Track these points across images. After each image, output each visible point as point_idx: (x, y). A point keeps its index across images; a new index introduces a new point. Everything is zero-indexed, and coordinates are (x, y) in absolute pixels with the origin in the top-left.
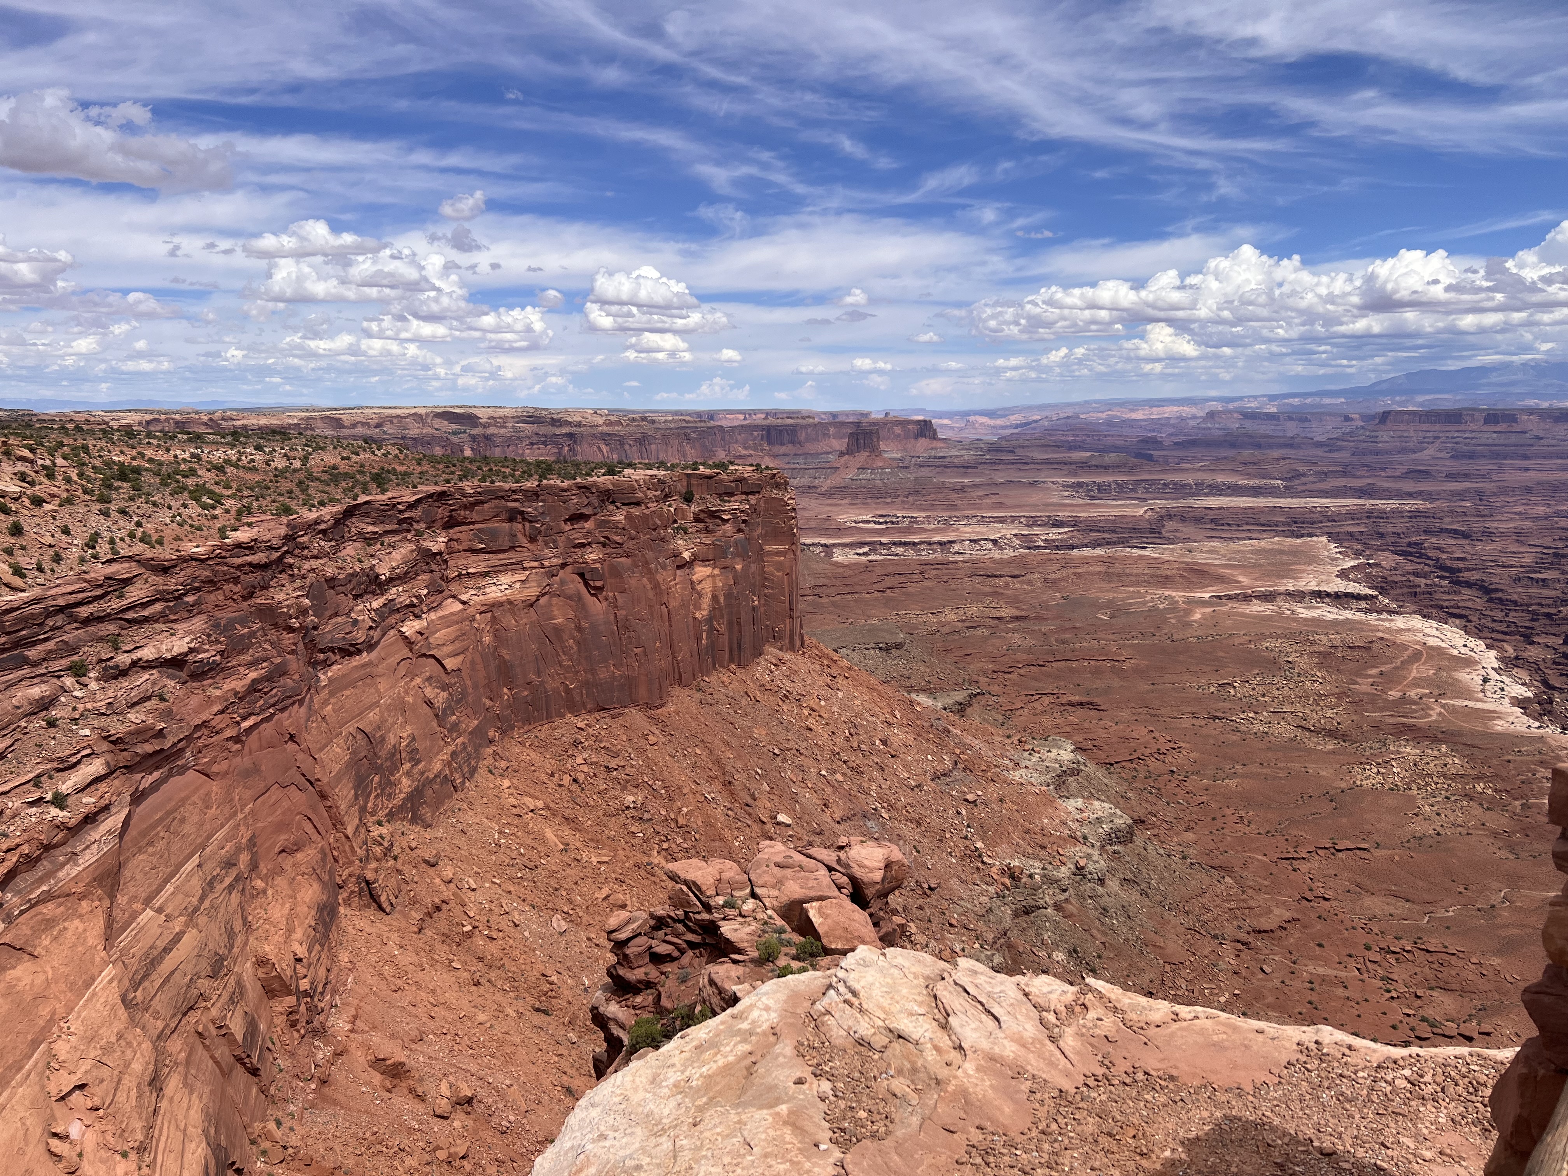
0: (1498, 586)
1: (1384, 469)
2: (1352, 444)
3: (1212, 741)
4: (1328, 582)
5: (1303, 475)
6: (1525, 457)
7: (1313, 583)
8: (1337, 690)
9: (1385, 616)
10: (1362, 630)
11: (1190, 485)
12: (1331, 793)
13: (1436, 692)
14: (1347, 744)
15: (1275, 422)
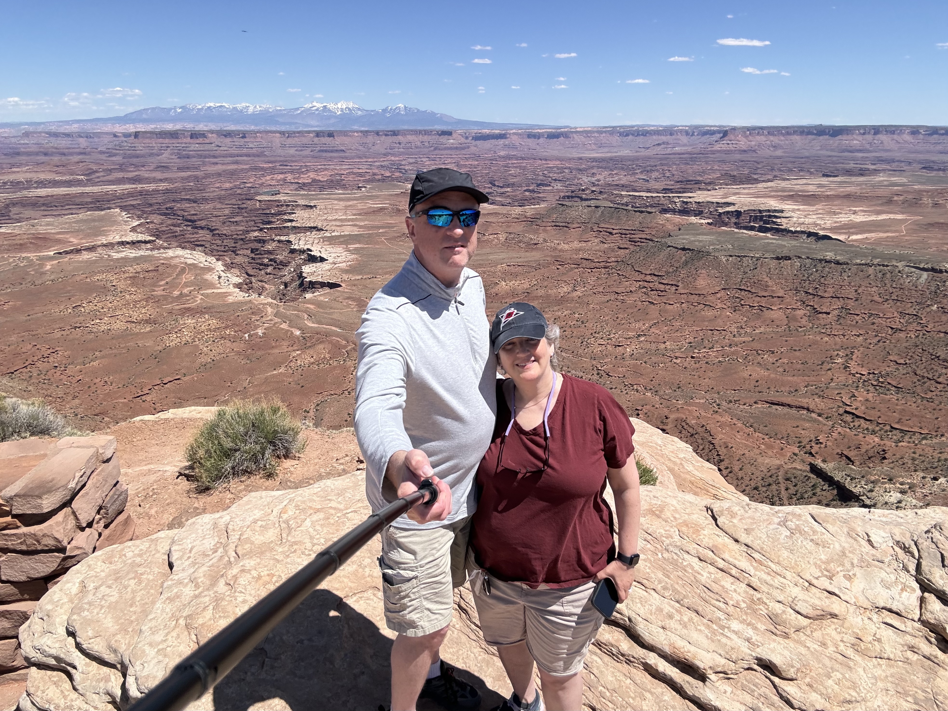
0: (216, 227)
1: (143, 166)
2: (122, 152)
3: (77, 342)
4: (126, 235)
5: (96, 172)
6: (214, 157)
7: (117, 237)
8: (145, 297)
9: (162, 251)
10: (151, 261)
11: (22, 182)
12: (155, 354)
13: (197, 288)
14: (157, 325)
15: (70, 139)
